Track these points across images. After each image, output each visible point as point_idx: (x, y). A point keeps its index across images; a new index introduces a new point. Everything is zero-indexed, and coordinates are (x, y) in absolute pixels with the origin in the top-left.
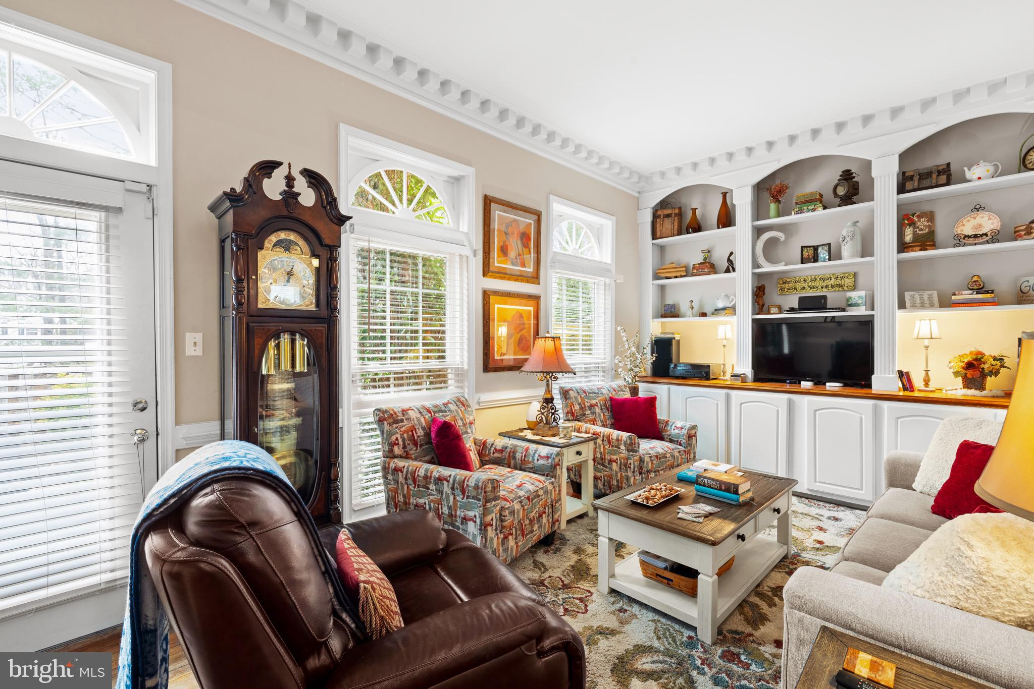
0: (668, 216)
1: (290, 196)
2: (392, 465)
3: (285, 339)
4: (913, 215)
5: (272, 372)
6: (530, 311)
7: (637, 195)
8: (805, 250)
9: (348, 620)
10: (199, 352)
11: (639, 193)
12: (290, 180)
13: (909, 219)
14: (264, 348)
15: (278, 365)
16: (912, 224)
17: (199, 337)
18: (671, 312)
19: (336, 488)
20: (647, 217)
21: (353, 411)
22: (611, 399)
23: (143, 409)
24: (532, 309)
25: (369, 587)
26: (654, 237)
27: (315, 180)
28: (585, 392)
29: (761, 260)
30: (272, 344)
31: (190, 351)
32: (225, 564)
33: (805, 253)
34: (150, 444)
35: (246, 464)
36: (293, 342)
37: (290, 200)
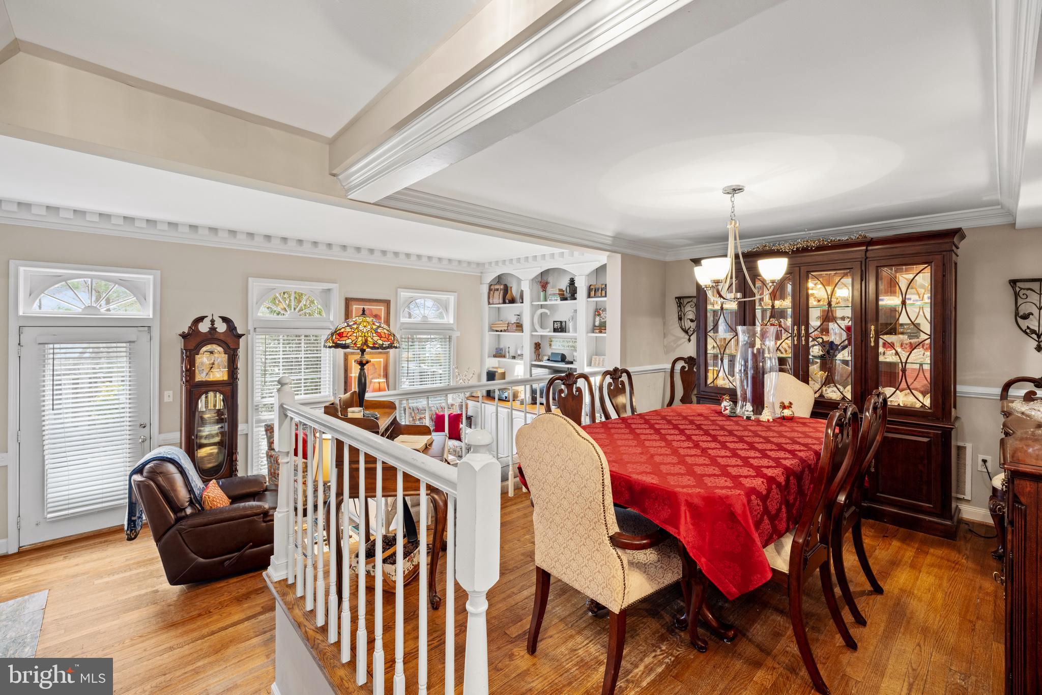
0: (497, 290)
1: (213, 329)
2: (270, 454)
3: (211, 394)
4: (600, 309)
5: (204, 410)
6: (381, 361)
7: (480, 275)
8: (556, 323)
9: (198, 506)
10: (171, 400)
11: (482, 273)
12: (213, 322)
13: (598, 312)
14: (200, 397)
15: (207, 407)
16: (599, 315)
17: (171, 393)
18: (500, 353)
19: (236, 465)
20: (485, 289)
21: (254, 425)
22: (437, 415)
23: (144, 427)
24: (382, 360)
25: (207, 497)
26: (489, 303)
27: (225, 320)
28: (418, 410)
29: (537, 327)
30: (203, 397)
31: (166, 399)
32: (152, 483)
33: (556, 326)
34: (147, 442)
35: (165, 456)
36: (215, 397)
37: (212, 332)
